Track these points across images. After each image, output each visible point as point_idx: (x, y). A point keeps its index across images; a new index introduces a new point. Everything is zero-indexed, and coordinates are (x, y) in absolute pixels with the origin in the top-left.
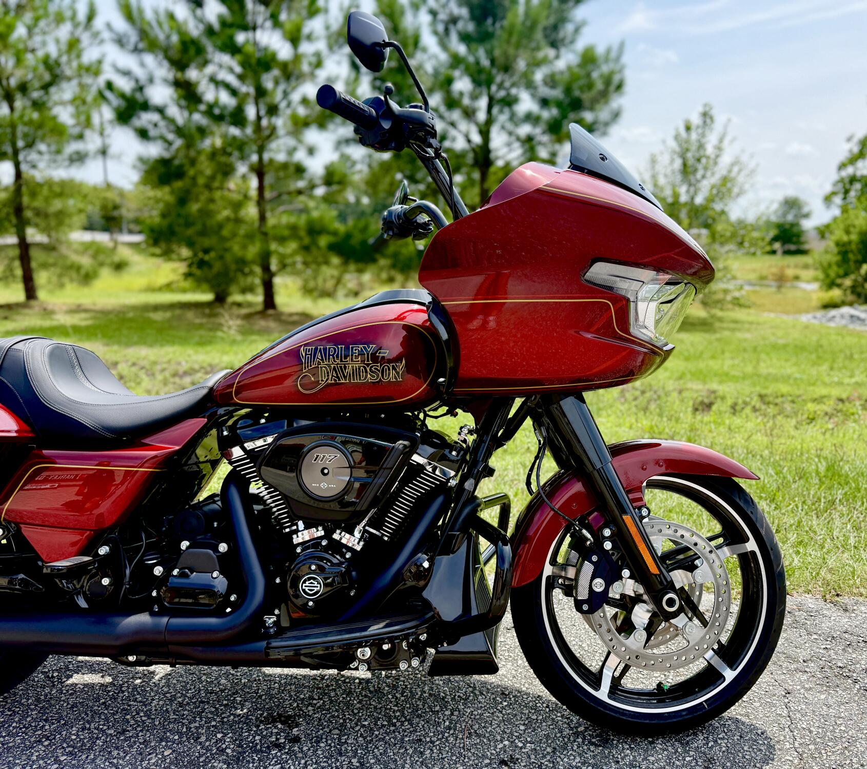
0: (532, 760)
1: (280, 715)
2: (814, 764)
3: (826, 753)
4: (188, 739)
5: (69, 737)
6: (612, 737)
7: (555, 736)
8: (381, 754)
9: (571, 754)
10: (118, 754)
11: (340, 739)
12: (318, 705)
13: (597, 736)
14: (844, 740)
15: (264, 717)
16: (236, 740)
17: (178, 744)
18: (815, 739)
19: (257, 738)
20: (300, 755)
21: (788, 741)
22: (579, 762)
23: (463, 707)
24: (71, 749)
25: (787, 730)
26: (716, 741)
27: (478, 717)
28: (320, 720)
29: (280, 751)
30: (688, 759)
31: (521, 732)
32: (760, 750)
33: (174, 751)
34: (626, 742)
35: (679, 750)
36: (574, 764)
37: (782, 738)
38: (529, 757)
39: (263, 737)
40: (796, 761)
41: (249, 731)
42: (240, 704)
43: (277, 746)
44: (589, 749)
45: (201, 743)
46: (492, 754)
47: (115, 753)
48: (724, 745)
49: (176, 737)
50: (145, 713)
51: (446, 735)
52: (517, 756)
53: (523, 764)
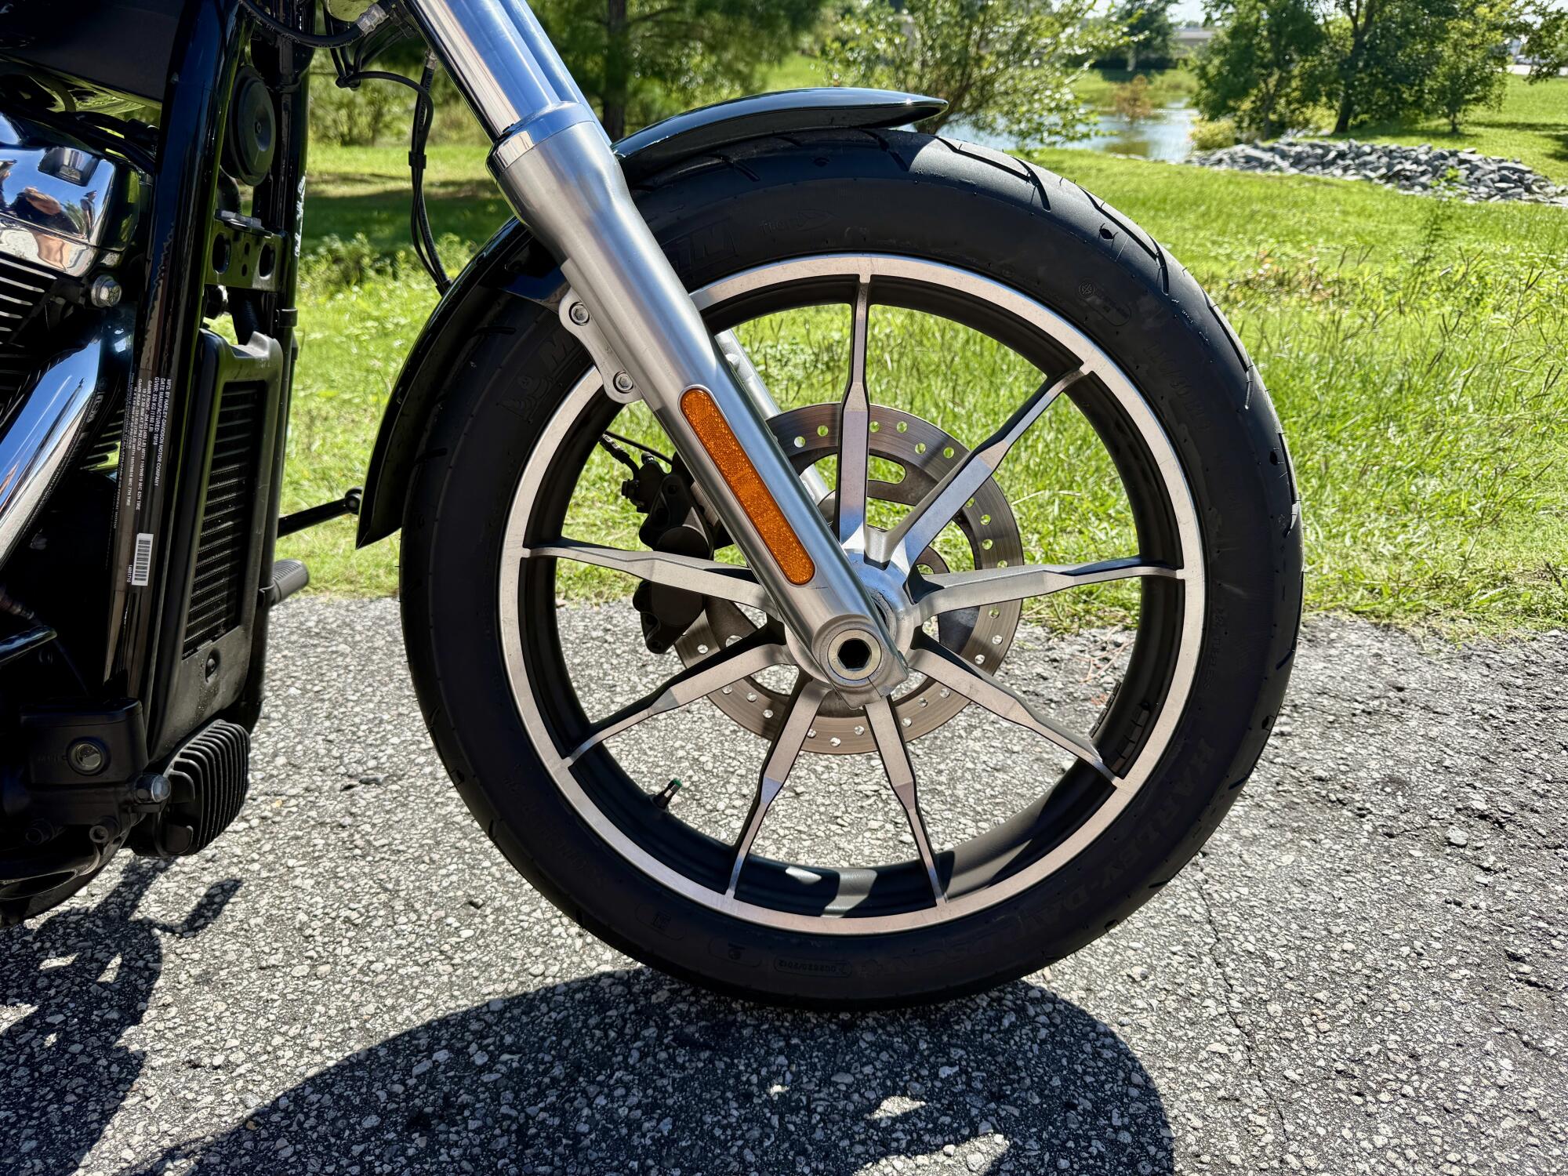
0: (504, 1110)
2: (1285, 1061)
3: (1314, 1025)
6: (740, 1017)
7: (585, 1024)
9: (620, 1081)
14: (1356, 981)
18: (1281, 985)
21: (1212, 996)
22: (638, 1106)
23: (347, 951)
25: (1207, 960)
26: (1024, 1009)
30: (945, 1072)
31: (489, 1018)
32: (1141, 1028)
34: (777, 1031)
35: (923, 1046)
36: (623, 1112)
37: (1197, 986)
40: (1237, 1057)
44: (672, 1058)
46: (391, 1096)
48: (1042, 1019)
52: (465, 1098)
53: (473, 1125)
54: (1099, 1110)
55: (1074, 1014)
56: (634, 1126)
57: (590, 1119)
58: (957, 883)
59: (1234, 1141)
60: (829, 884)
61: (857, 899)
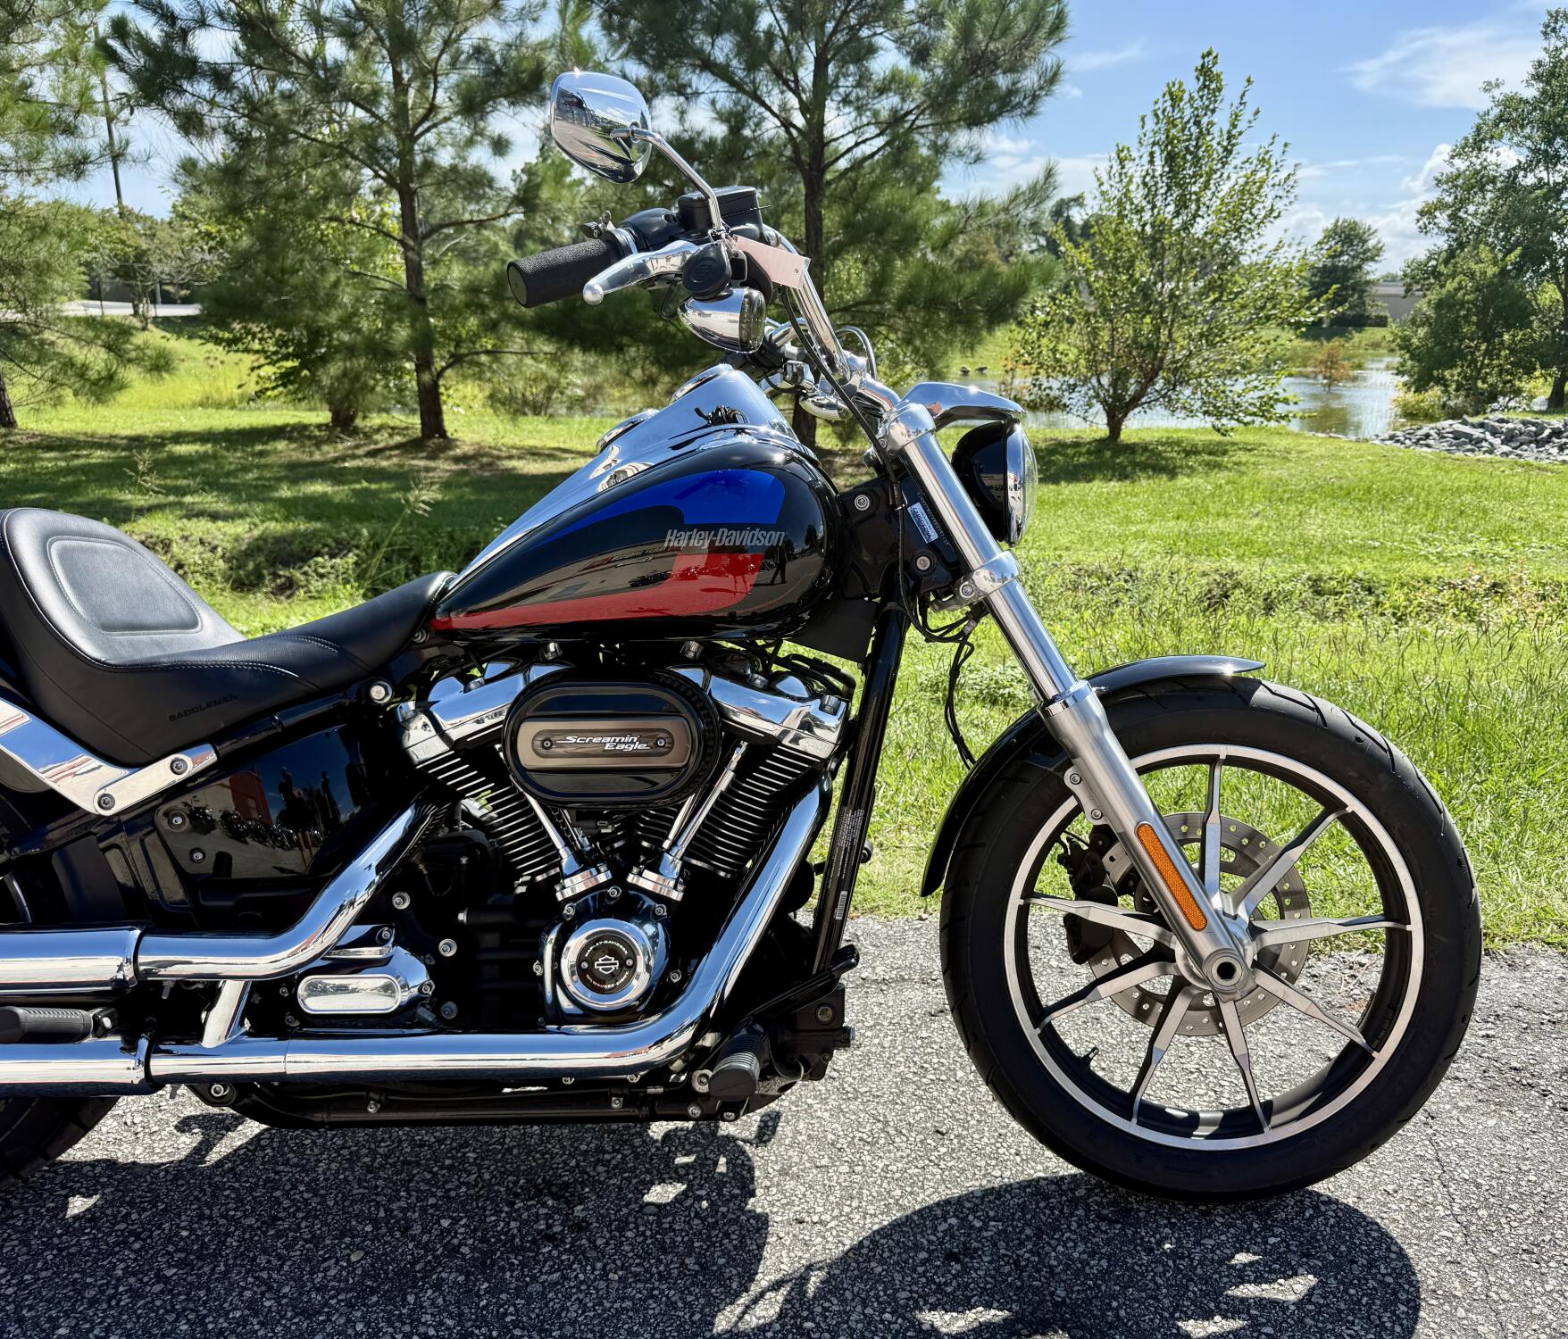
0: (1002, 1251)
1: (548, 1184)
2: (1489, 1243)
3: (1508, 1223)
4: (391, 1231)
5: (177, 1234)
6: (1135, 1206)
7: (1038, 1207)
8: (735, 1247)
9: (1068, 1238)
10: (269, 1262)
11: (659, 1224)
12: (614, 1162)
13: (1110, 1204)
14: (1537, 1199)
15: (521, 1187)
16: (476, 1230)
17: (372, 1241)
18: (1486, 1200)
19: (513, 1224)
20: (594, 1254)
21: (1441, 1204)
22: (1084, 1252)
23: (869, 1158)
24: (183, 1255)
25: (1437, 1183)
26: (1318, 1207)
27: (898, 1175)
28: (620, 1189)
29: (556, 1247)
30: (1272, 1240)
31: (976, 1201)
32: (1395, 1220)
33: (367, 1253)
34: (1161, 1215)
35: (1255, 1226)
36: (1076, 1255)
37: (1431, 1198)
38: (995, 1245)
39: (523, 1223)
40: (1458, 1239)
41: (497, 1212)
42: (474, 1163)
43: (550, 1238)
44: (1098, 1228)
45: (413, 1238)
46: (930, 1242)
47: (262, 1260)
48: (1331, 1213)
49: (369, 1228)
50: (308, 1185)
51: (847, 1209)
52: (975, 1245)
53: (986, 1259)
54: (1372, 1264)
55: (1351, 1211)
56: (1085, 1263)
57: (1056, 1258)
58: (1275, 1120)
59: (1457, 1284)
60: (1193, 1121)
61: (1213, 1129)
